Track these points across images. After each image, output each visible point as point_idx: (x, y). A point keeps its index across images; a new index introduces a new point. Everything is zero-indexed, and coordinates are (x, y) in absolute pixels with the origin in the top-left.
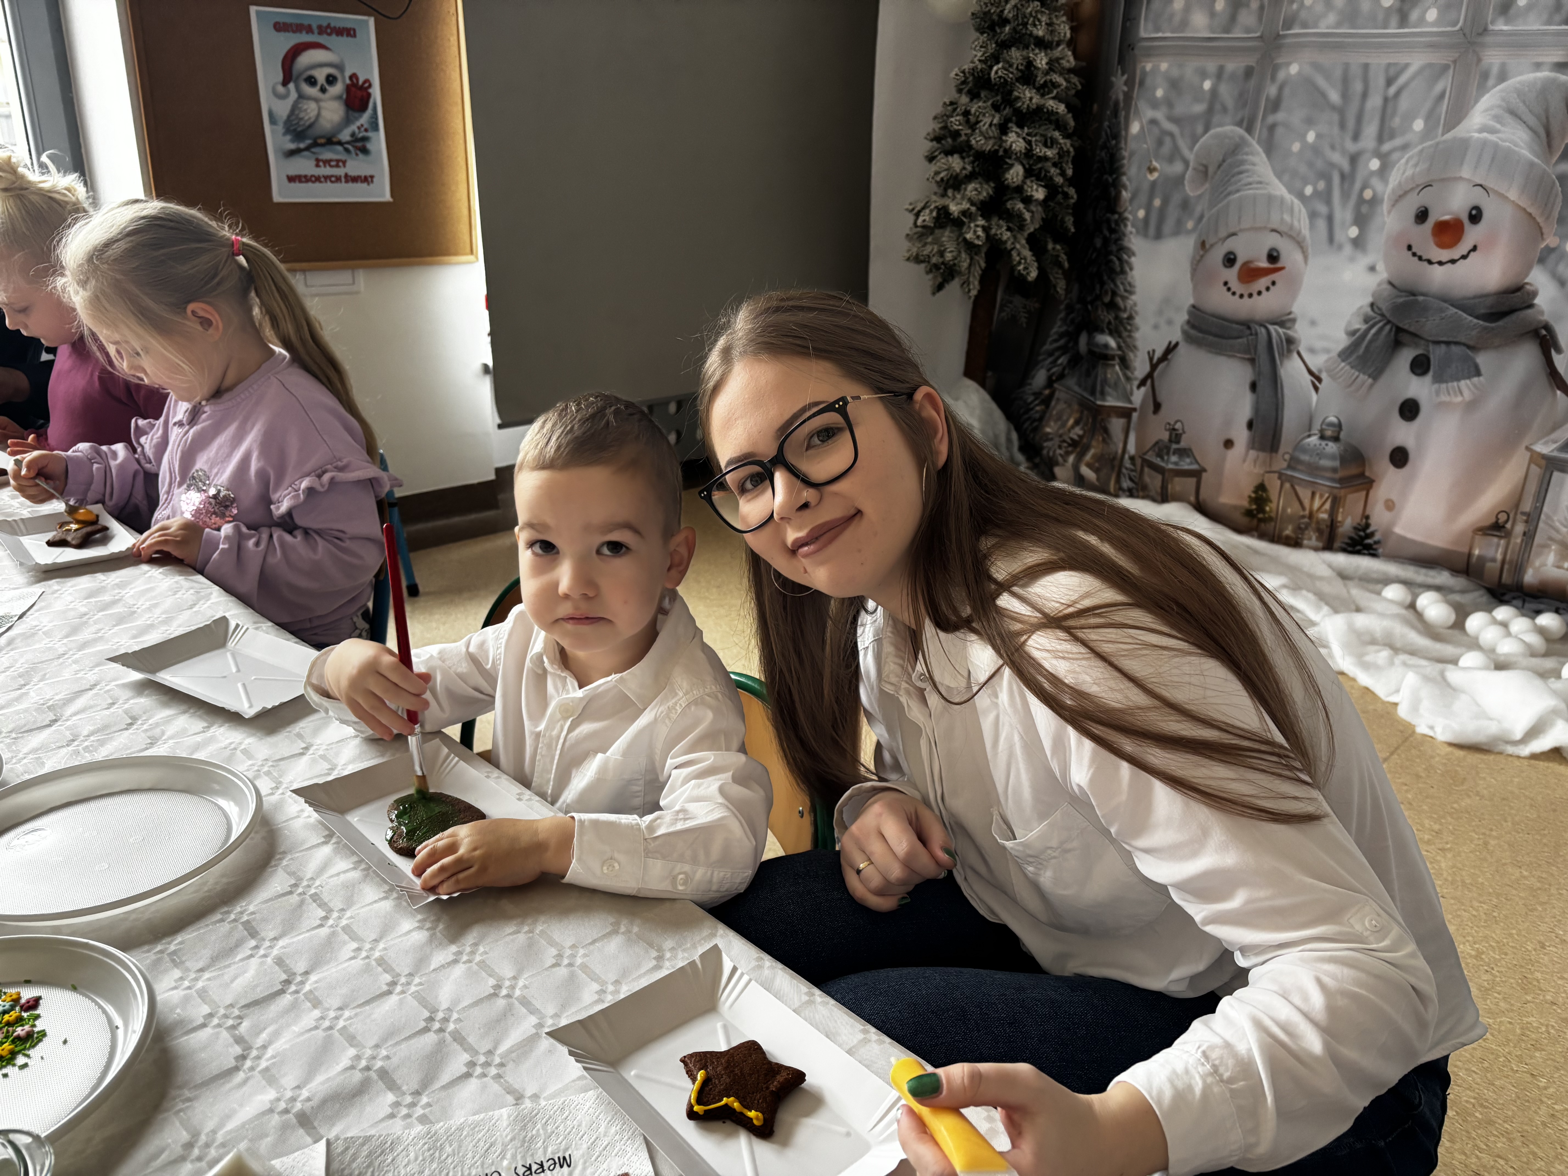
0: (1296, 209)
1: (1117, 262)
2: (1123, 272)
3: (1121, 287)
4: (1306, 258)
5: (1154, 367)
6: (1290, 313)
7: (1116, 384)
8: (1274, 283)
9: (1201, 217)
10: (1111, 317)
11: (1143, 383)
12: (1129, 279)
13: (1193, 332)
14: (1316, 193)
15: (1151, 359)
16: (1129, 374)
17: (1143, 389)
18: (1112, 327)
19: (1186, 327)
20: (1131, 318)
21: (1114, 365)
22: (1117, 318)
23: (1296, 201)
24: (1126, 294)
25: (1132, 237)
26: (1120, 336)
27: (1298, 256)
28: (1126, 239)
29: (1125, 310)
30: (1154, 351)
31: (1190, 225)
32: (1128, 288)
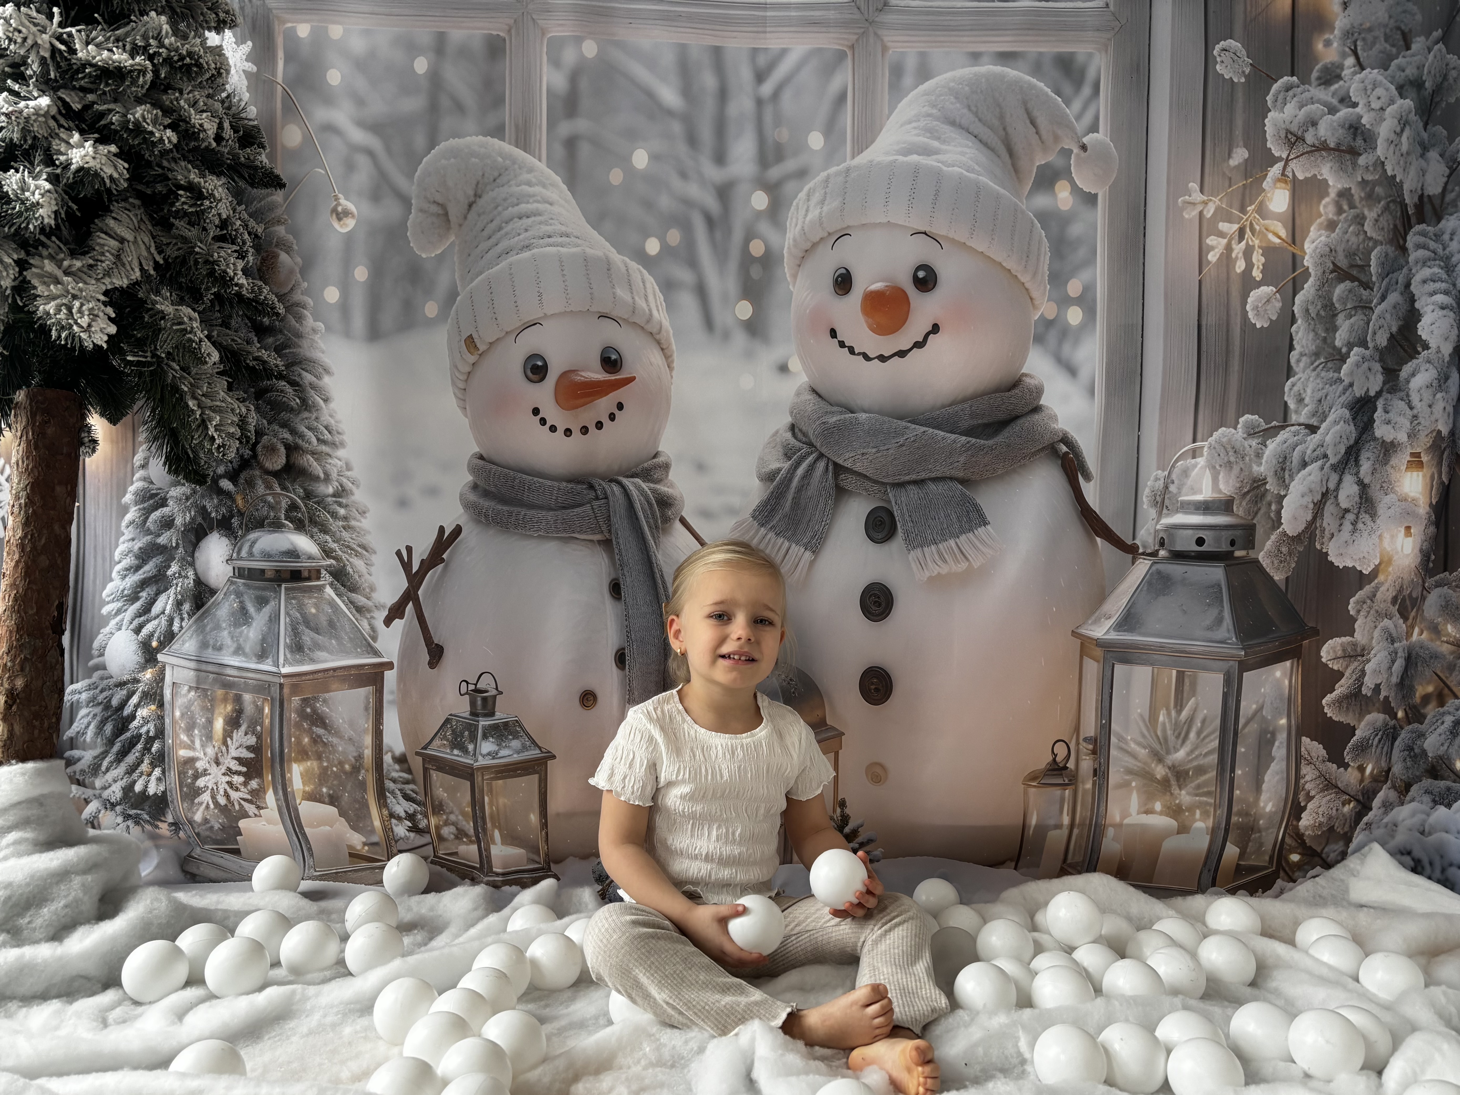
0: (636, 277)
1: (289, 389)
2: (306, 405)
3: (309, 434)
4: (668, 358)
5: (415, 580)
6: (655, 456)
7: (331, 624)
8: (620, 406)
9: (453, 295)
10: (296, 494)
11: (396, 612)
12: (325, 418)
13: (486, 504)
14: (666, 249)
15: (406, 566)
16: (360, 599)
17: (398, 624)
18: (303, 513)
19: (472, 497)
20: (341, 493)
21: (320, 589)
22: (308, 495)
23: (634, 265)
24: (324, 448)
25: (316, 338)
26: (325, 530)
27: (656, 358)
28: (305, 343)
29: (327, 478)
30: (409, 549)
31: (431, 309)
32: (327, 436)
